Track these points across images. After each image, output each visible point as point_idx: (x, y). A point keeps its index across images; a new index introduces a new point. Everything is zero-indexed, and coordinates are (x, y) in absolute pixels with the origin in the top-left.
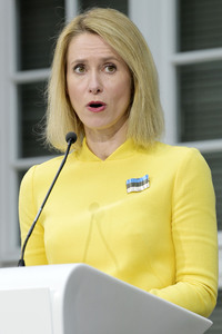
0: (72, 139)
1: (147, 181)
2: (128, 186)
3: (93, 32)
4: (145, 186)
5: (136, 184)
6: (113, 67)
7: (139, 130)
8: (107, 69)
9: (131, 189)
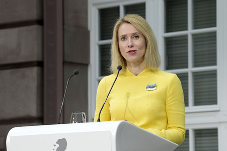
0: (120, 68)
2: (147, 88)
3: (128, 22)
6: (137, 37)
7: (149, 63)
8: (135, 38)
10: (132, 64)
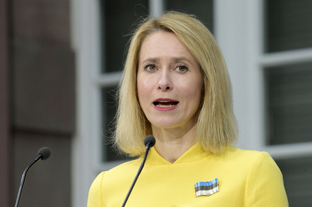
1: (217, 185)
4: (215, 189)
5: (205, 187)
8: (178, 69)
9: (199, 193)
10: (164, 133)
